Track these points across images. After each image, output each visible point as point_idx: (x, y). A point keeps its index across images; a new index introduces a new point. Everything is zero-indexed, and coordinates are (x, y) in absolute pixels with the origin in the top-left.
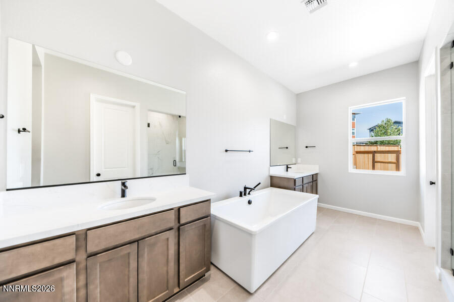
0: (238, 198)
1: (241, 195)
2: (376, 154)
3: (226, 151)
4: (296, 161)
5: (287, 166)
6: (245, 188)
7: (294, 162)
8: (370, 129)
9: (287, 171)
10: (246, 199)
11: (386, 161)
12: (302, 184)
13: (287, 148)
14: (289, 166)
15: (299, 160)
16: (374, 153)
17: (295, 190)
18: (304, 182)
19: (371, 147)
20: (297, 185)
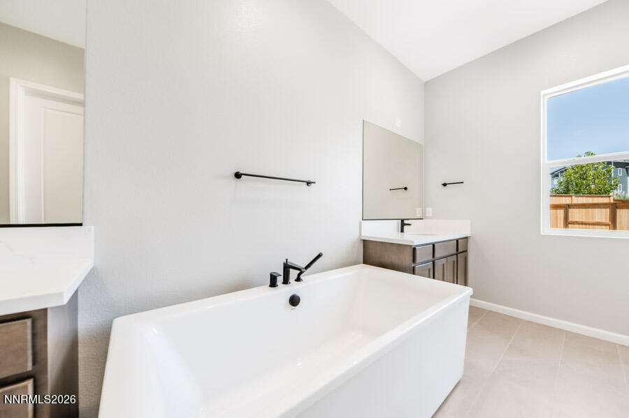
0: (266, 290)
1: (273, 283)
2: (570, 210)
3: (238, 175)
4: (424, 212)
5: (402, 221)
6: (287, 267)
7: (419, 216)
8: (552, 174)
9: (402, 231)
10: (284, 291)
11: (591, 221)
12: (431, 258)
13: (406, 189)
14: (406, 222)
15: (429, 211)
16: (567, 207)
17: (413, 272)
18: (437, 255)
19: (561, 198)
20: (418, 260)
